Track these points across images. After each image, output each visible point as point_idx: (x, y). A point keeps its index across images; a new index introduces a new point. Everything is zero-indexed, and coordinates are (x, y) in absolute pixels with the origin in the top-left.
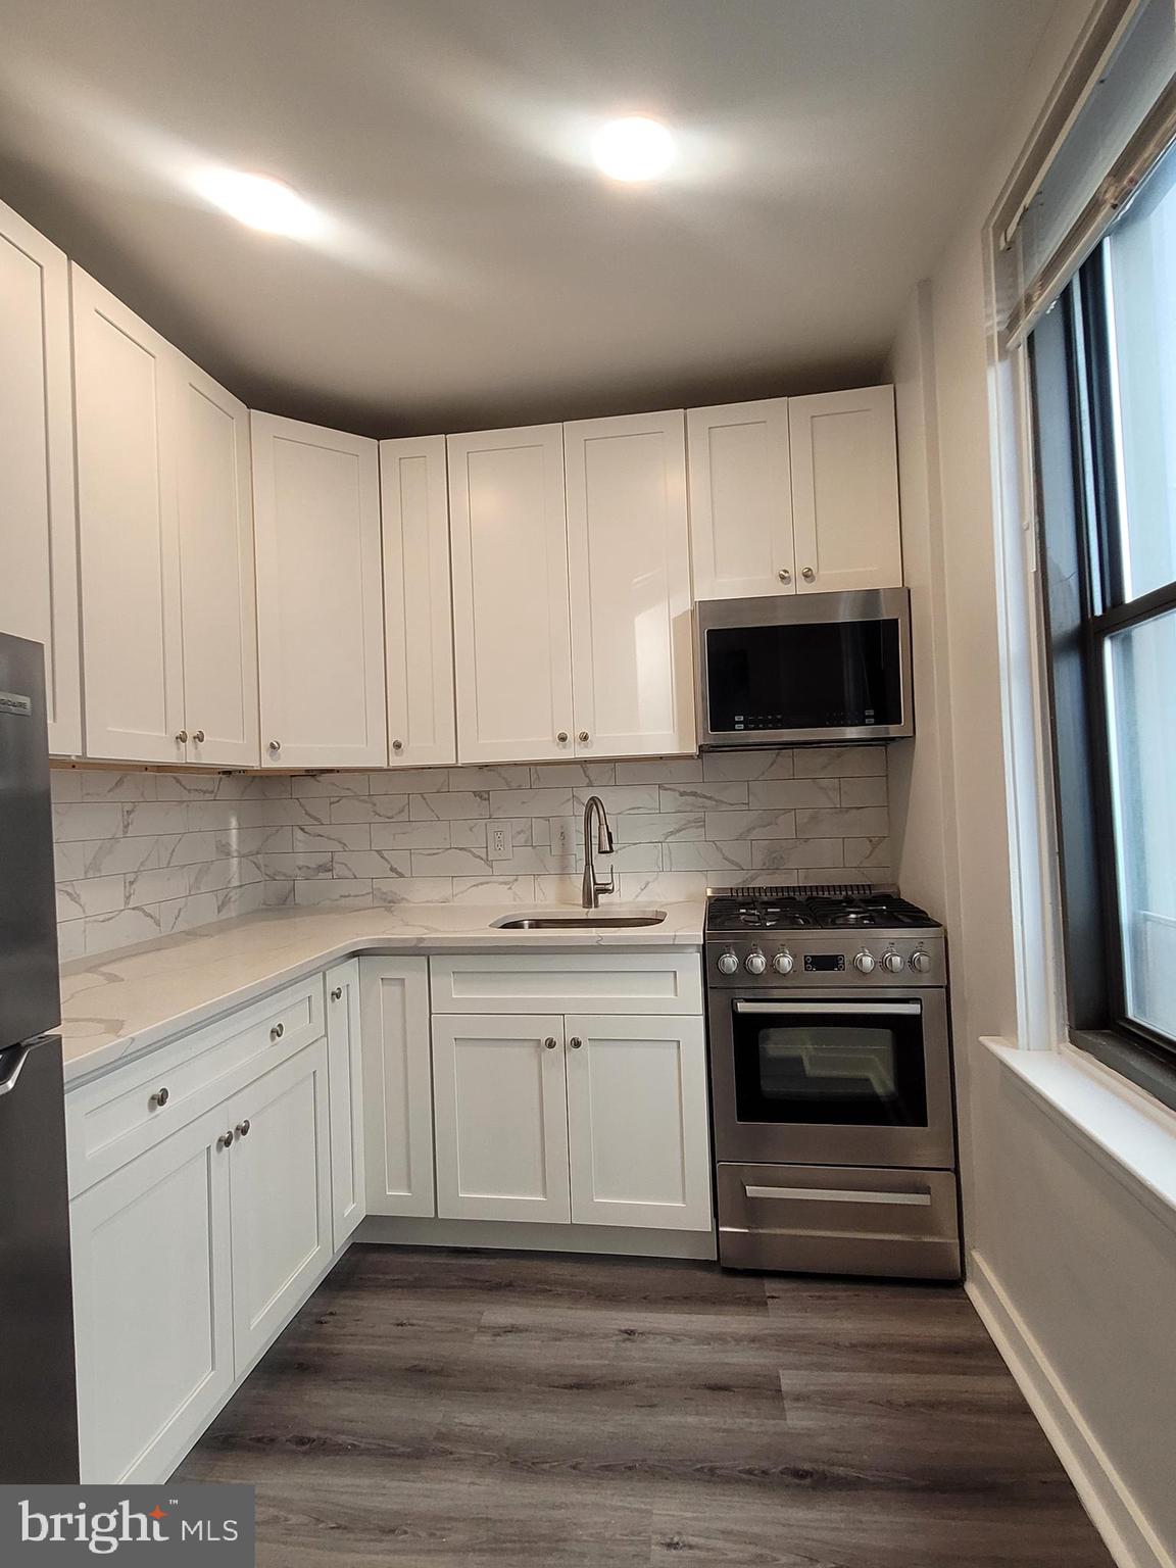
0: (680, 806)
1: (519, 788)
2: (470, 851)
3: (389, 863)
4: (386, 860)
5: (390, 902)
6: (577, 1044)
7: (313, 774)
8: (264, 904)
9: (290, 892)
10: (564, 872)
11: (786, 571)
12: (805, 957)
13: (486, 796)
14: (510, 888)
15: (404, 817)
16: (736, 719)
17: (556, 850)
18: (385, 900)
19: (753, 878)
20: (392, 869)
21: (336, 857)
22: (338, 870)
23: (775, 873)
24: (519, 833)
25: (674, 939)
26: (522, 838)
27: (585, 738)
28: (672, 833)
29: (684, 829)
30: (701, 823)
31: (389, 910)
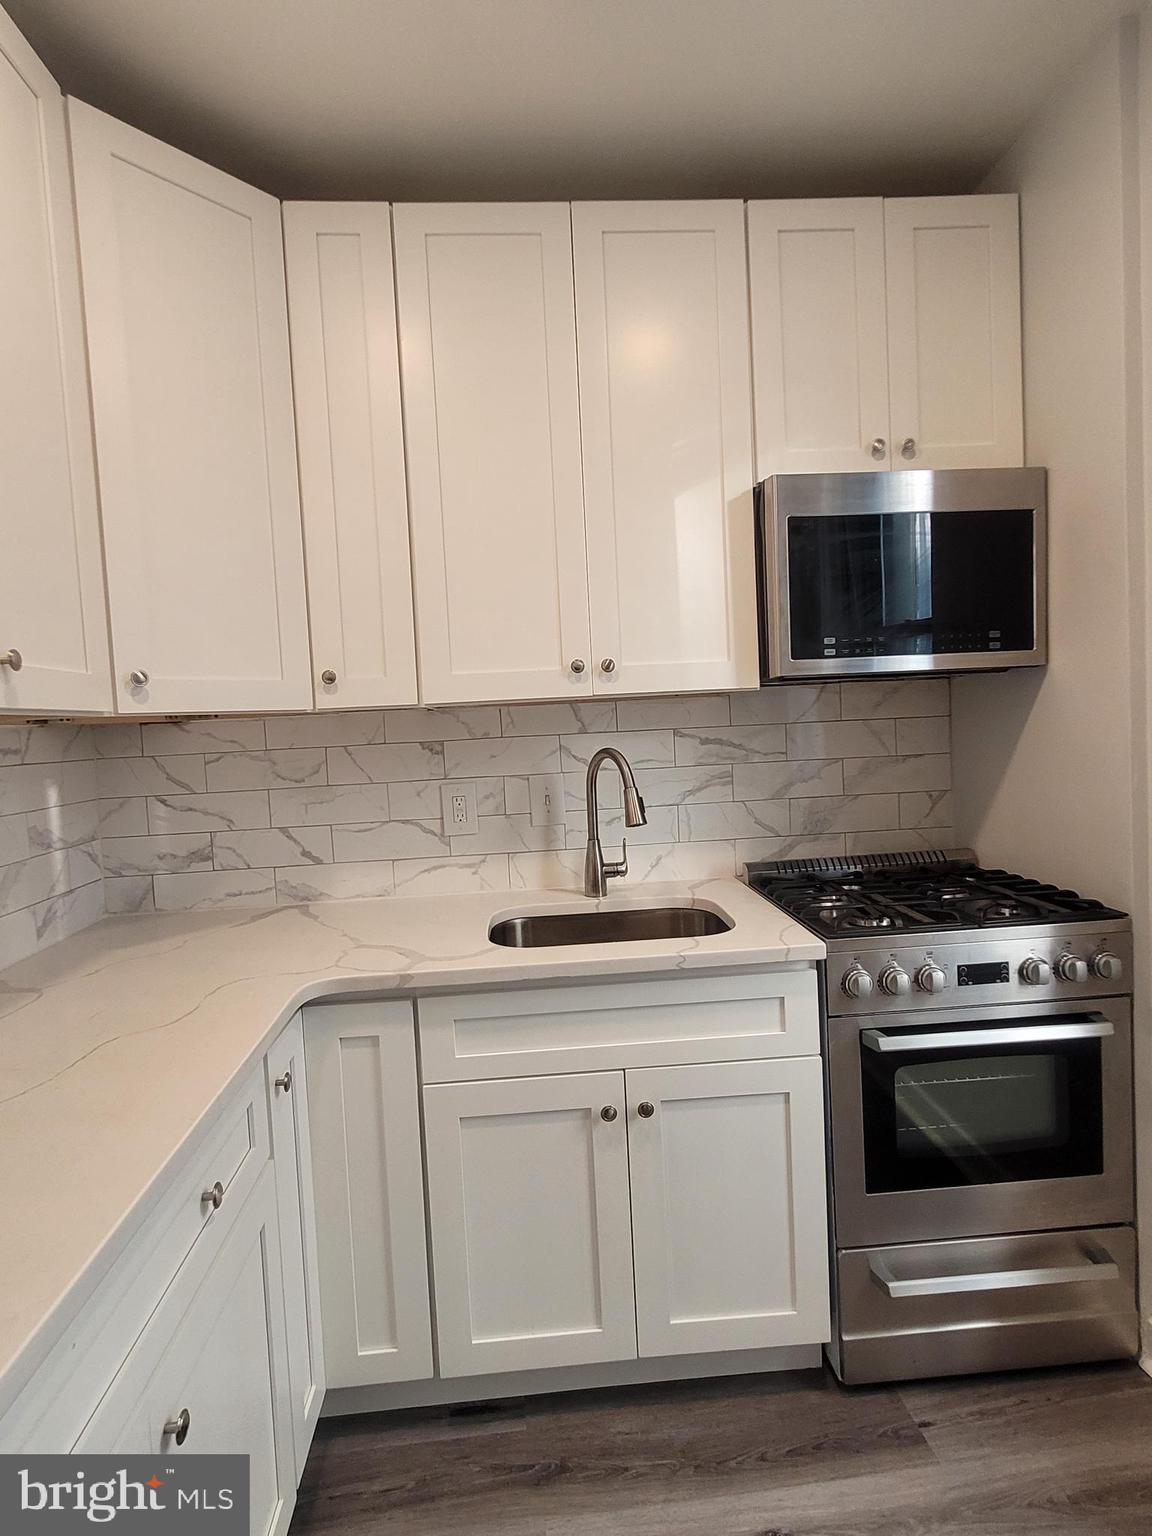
0: (701, 757)
1: (486, 736)
2: (417, 825)
3: (298, 843)
4: (295, 841)
5: (303, 899)
6: (646, 1111)
7: (175, 721)
8: (107, 912)
9: (147, 892)
10: (549, 848)
11: (880, 441)
12: (959, 967)
13: (438, 748)
14: (475, 873)
15: (320, 779)
16: (826, 642)
17: (539, 818)
18: (295, 897)
19: (791, 847)
20: (305, 854)
21: (217, 842)
22: (222, 857)
23: (817, 839)
24: (487, 797)
25: (787, 955)
26: (491, 804)
27: (608, 667)
28: (691, 792)
29: (705, 787)
30: (728, 779)
31: (305, 910)
